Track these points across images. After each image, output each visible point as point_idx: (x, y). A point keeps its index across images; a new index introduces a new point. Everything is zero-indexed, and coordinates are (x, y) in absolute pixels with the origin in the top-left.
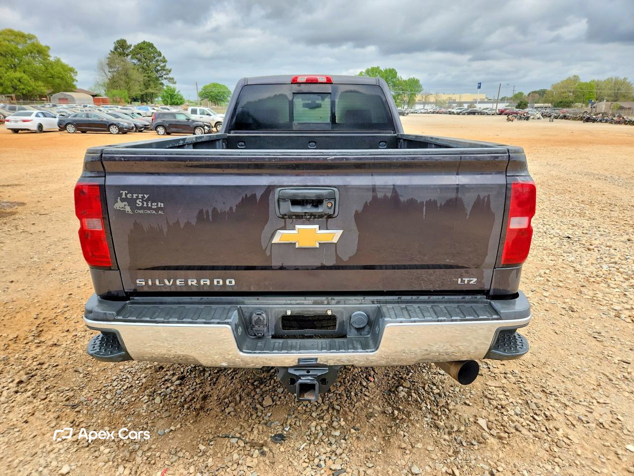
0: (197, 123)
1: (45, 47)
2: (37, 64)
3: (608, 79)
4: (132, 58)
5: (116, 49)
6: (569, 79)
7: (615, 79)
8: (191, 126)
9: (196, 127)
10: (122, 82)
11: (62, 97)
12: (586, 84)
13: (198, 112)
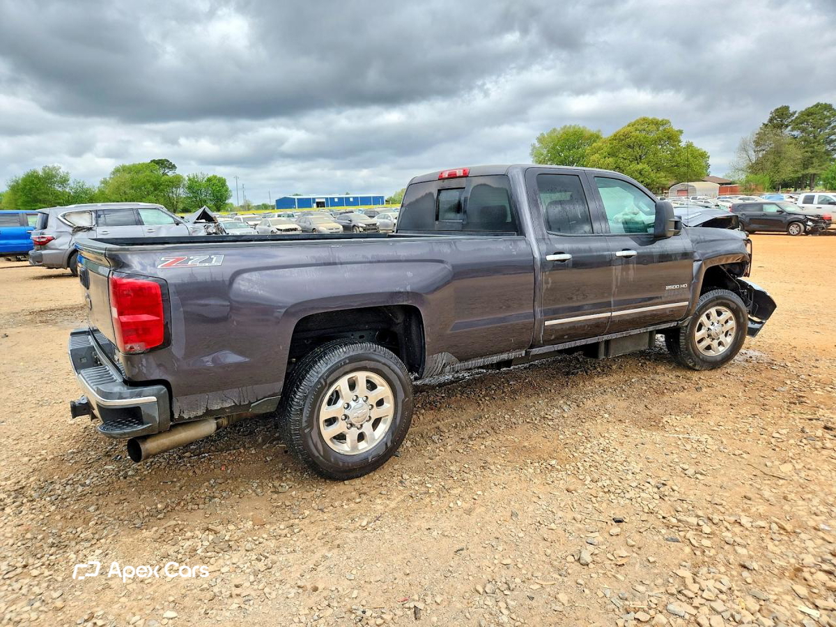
0: (796, 216)
1: (677, 131)
2: (664, 153)
4: (793, 130)
5: (771, 120)
8: (784, 222)
9: (791, 223)
10: (769, 163)
11: (683, 188)
13: (816, 200)
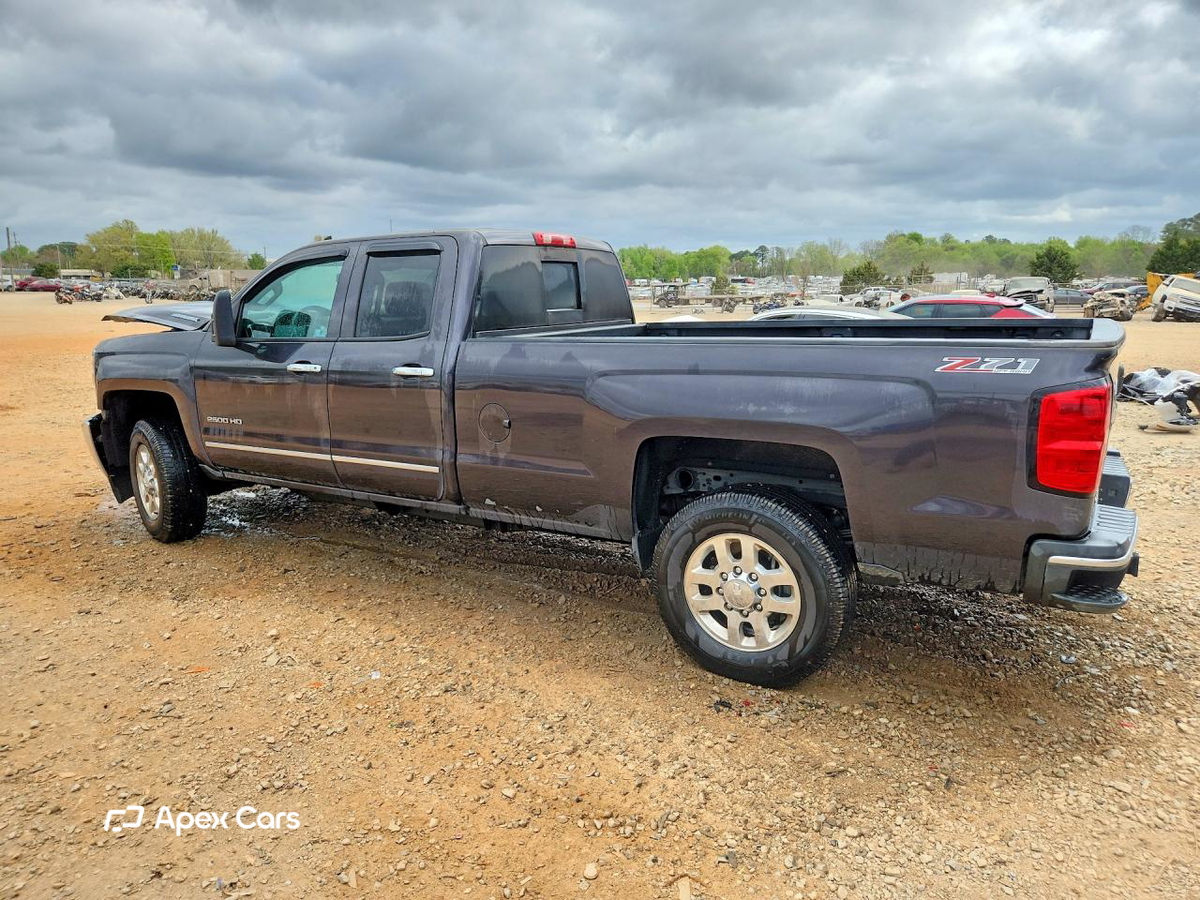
3: (187, 230)
6: (116, 226)
7: (199, 232)
12: (150, 236)
